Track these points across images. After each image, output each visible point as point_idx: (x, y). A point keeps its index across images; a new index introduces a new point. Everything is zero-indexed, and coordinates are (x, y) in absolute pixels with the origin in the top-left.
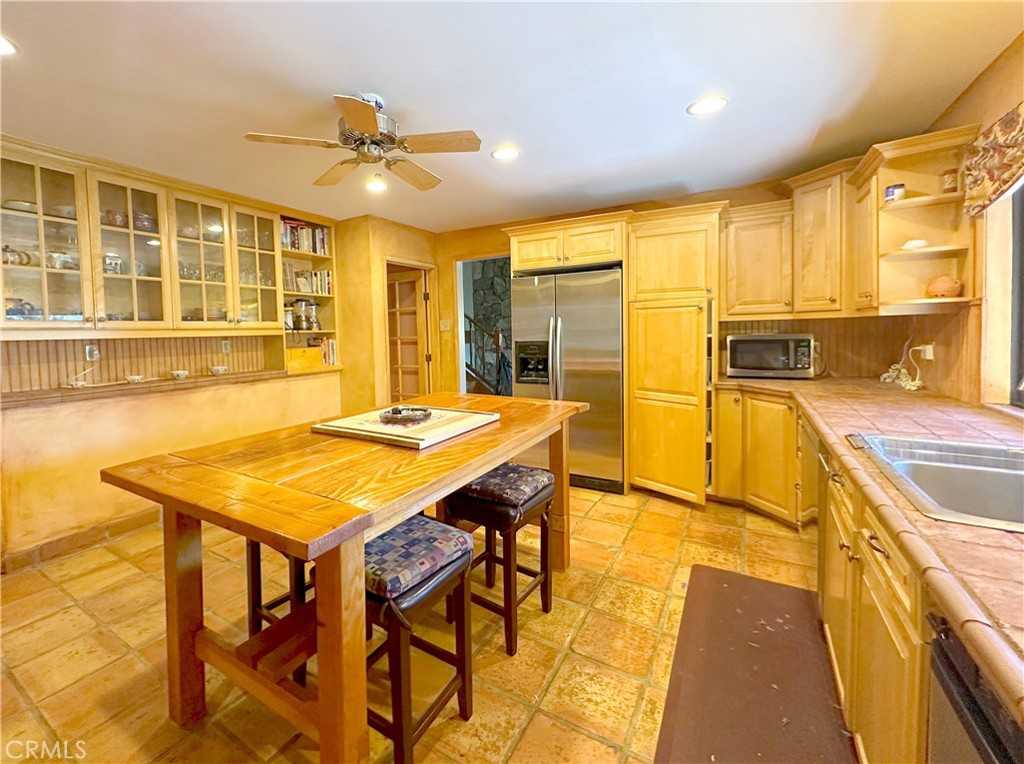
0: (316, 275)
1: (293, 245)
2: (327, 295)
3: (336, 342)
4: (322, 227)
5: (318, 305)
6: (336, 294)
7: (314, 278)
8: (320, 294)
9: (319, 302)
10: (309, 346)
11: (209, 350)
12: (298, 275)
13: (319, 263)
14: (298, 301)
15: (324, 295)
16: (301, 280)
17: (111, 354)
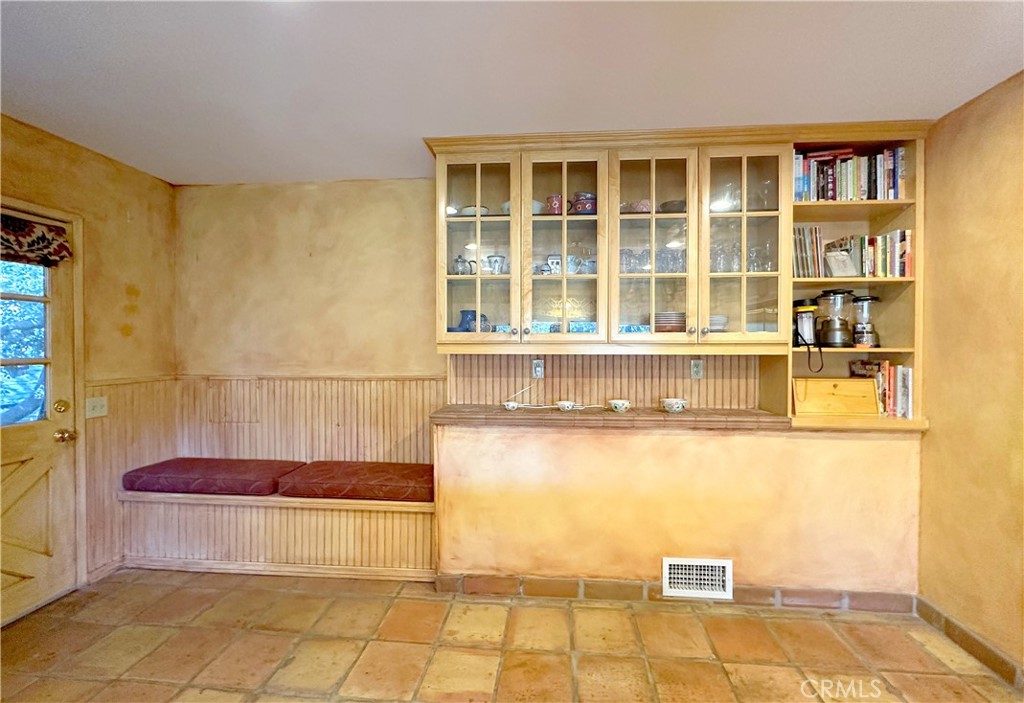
0: (872, 242)
1: (822, 193)
2: (897, 277)
3: (914, 374)
4: (892, 146)
5: (874, 299)
6: (919, 276)
7: (869, 250)
8: (881, 277)
9: (879, 294)
10: (853, 375)
11: (672, 373)
12: (830, 247)
13: (882, 218)
14: (826, 294)
15: (890, 278)
16: (837, 257)
17: (556, 371)
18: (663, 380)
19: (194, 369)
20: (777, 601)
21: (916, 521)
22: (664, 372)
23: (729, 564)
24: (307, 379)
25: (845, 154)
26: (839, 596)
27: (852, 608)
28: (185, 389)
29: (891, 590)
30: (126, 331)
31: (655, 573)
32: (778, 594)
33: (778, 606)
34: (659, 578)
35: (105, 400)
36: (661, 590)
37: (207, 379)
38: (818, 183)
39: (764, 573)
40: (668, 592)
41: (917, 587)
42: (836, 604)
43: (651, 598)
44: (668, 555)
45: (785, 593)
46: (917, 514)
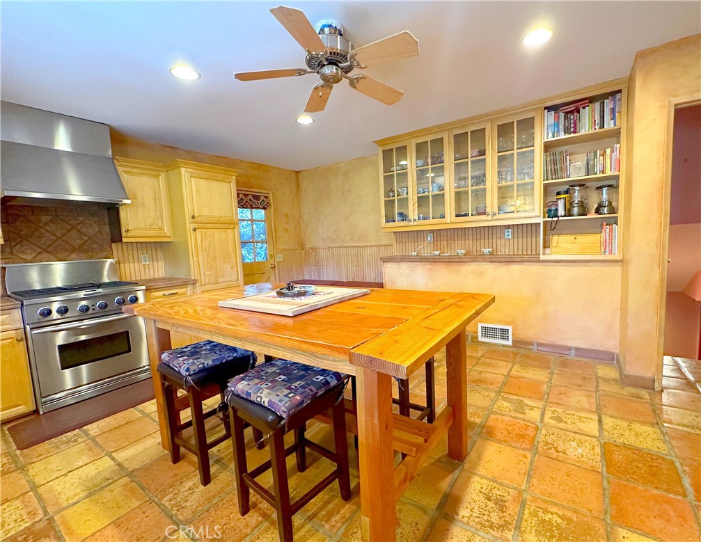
1: (567, 130)
2: (612, 174)
3: (618, 227)
4: (613, 94)
5: (609, 186)
6: (623, 170)
11: (495, 236)
17: (439, 238)
18: (490, 241)
19: (308, 245)
20: (535, 348)
21: (619, 312)
22: (490, 236)
23: (510, 328)
24: (345, 247)
25: (584, 104)
26: (569, 349)
27: (576, 355)
28: (305, 252)
29: (602, 349)
30: (286, 230)
31: (475, 330)
32: (536, 345)
33: (535, 350)
34: (476, 332)
35: (282, 255)
36: (477, 337)
37: (312, 248)
38: (565, 125)
39: (528, 334)
40: (480, 339)
41: (618, 348)
42: (568, 352)
43: (472, 341)
44: (481, 322)
45: (539, 344)
46: (619, 308)
